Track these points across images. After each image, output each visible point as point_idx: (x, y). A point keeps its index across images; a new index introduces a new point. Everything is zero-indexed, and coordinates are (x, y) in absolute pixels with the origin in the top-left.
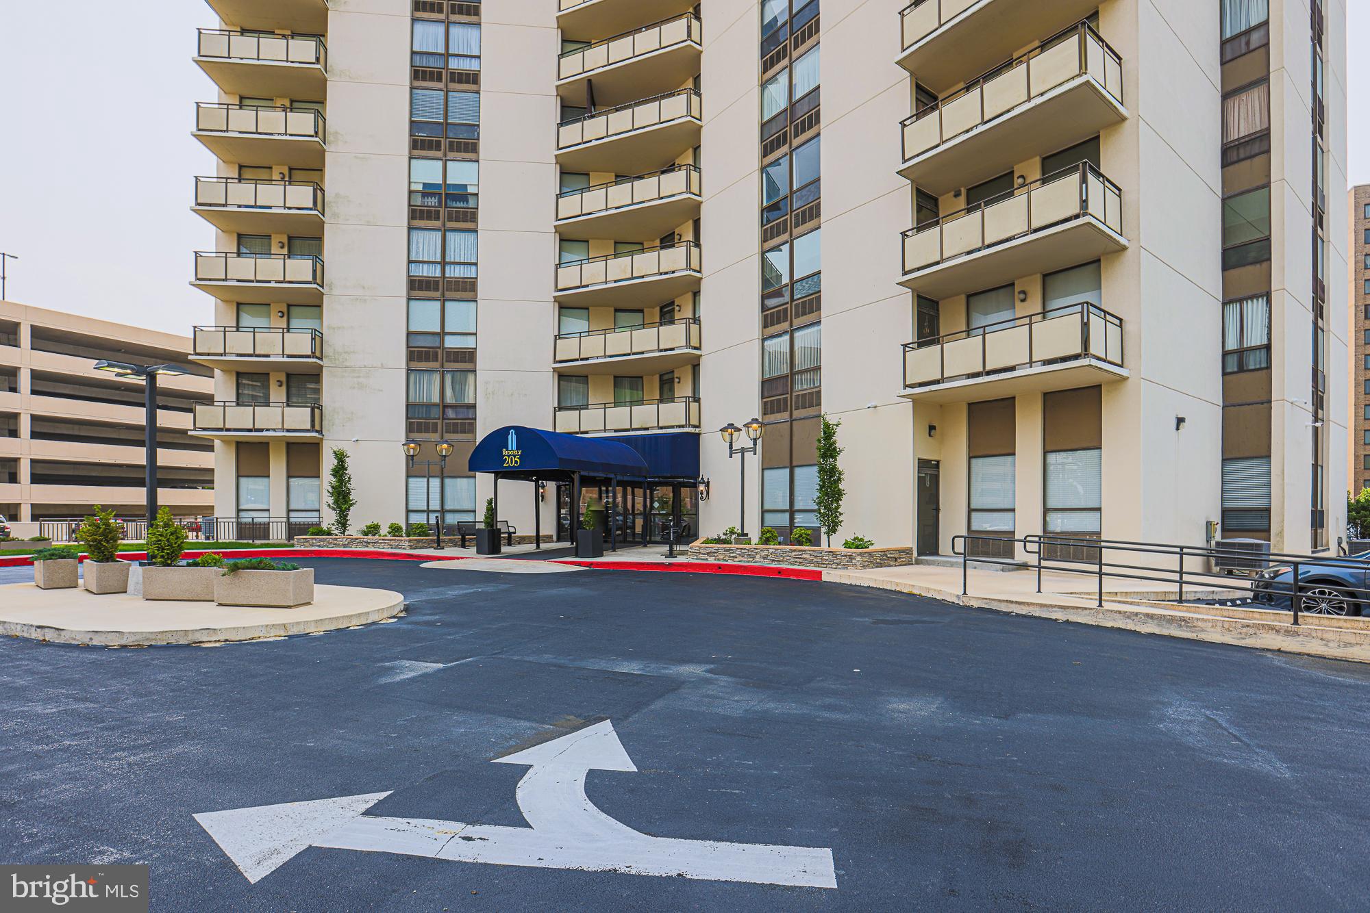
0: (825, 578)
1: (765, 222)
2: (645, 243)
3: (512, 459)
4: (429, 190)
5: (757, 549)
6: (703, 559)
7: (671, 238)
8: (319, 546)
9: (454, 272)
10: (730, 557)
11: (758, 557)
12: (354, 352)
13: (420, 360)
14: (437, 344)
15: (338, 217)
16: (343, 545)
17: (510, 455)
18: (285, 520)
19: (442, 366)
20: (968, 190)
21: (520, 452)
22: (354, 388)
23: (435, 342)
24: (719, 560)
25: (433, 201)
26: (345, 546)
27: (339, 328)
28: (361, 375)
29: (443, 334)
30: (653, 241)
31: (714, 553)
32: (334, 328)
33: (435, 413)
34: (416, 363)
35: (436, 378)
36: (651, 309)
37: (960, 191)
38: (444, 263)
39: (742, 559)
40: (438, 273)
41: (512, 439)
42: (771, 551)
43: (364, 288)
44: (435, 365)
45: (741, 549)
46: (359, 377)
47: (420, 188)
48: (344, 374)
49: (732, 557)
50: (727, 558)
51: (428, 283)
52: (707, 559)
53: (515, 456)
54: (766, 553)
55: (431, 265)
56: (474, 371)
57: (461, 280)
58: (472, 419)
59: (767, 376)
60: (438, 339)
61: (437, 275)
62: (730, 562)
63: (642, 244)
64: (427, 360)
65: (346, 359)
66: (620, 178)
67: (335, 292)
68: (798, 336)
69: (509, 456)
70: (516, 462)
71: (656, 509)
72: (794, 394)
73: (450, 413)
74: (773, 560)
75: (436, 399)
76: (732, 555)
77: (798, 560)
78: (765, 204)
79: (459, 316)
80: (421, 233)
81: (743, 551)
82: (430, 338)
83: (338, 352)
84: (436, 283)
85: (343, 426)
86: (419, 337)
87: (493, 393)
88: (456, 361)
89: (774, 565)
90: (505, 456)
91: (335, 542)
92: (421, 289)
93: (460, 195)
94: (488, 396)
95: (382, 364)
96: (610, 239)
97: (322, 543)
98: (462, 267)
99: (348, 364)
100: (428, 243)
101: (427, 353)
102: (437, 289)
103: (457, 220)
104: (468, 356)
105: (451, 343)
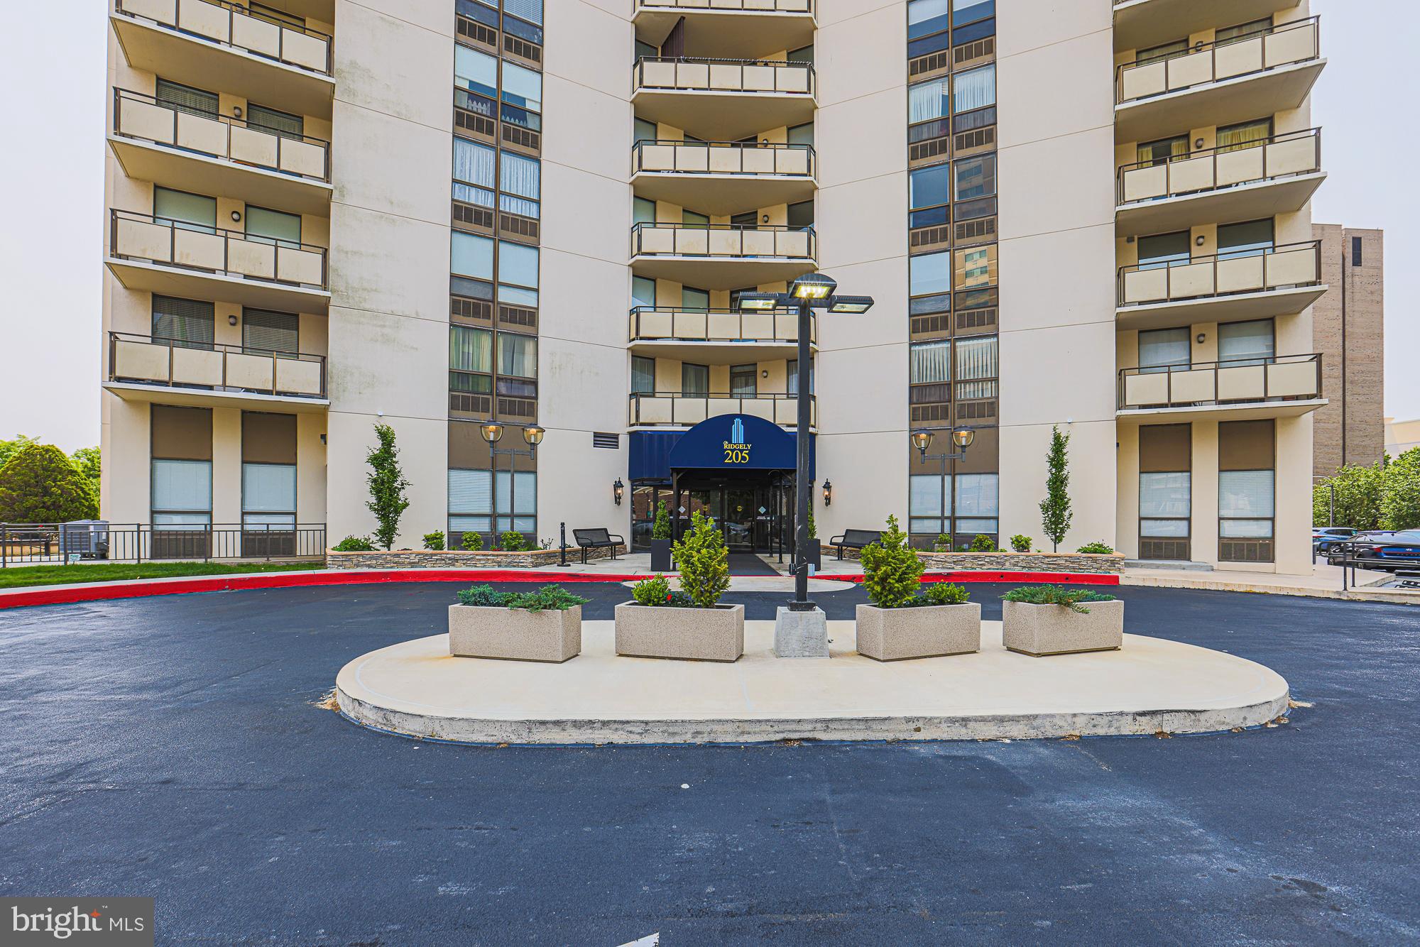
0: (1121, 582)
1: (911, 226)
2: (712, 217)
3: (737, 454)
4: (476, 92)
5: (1006, 556)
6: (950, 568)
7: (751, 217)
8: (369, 566)
9: (512, 207)
10: (979, 565)
11: (1007, 564)
12: (376, 290)
13: (467, 314)
14: (489, 297)
15: (354, 95)
16: (410, 563)
17: (735, 449)
18: (239, 527)
19: (494, 325)
20: (1139, 239)
21: (749, 446)
22: (377, 341)
23: (484, 293)
24: (966, 568)
25: (483, 109)
26: (412, 564)
27: (355, 253)
28: (387, 323)
29: (494, 284)
30: (724, 218)
31: (961, 561)
32: (347, 253)
33: (484, 386)
34: (461, 317)
35: (486, 341)
36: (718, 292)
37: (1134, 238)
38: (497, 192)
39: (991, 566)
40: (490, 203)
41: (738, 430)
42: (1021, 558)
43: (392, 203)
44: (487, 323)
45: (990, 556)
46: (384, 326)
47: (466, 85)
48: (362, 319)
49: (981, 565)
50: (975, 566)
51: (478, 213)
52: (953, 568)
53: (742, 451)
54: (1016, 559)
55: (480, 191)
56: (535, 338)
57: (520, 218)
58: (532, 398)
59: (915, 381)
60: (489, 290)
61: (488, 206)
62: (978, 570)
63: (708, 218)
64: (476, 314)
65: (365, 300)
66: (691, 139)
67: (348, 201)
68: (961, 346)
69: (733, 451)
70: (743, 458)
71: (762, 515)
72: (957, 403)
73: (503, 388)
74: (1025, 567)
75: (486, 368)
76: (980, 563)
77: (1052, 566)
78: (911, 208)
79: (516, 263)
80: (468, 147)
81: (992, 559)
82: (480, 287)
83: (352, 288)
84: (489, 216)
85: (360, 393)
86: (465, 284)
87: (560, 369)
88: (513, 321)
89: (1025, 571)
90: (726, 450)
91: (396, 559)
92: (468, 219)
93: (515, 109)
94: (554, 369)
95: (417, 313)
96: (679, 205)
97: (374, 562)
98: (520, 201)
99: (367, 306)
100: (478, 162)
101: (476, 306)
102: (489, 224)
103: (516, 141)
104: (528, 317)
105: (505, 296)
